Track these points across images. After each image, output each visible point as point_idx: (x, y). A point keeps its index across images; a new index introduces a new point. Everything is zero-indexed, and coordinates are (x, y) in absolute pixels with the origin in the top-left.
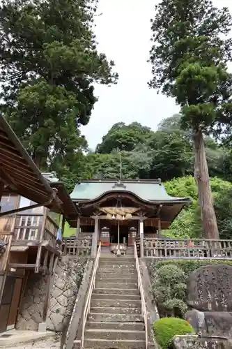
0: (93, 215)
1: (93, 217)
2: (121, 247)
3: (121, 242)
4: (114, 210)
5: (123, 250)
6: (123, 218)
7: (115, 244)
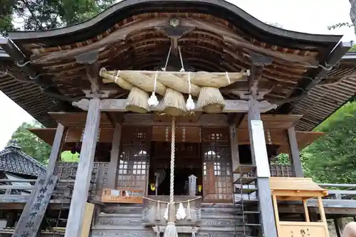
0: (83, 96)
1: (81, 104)
2: (182, 213)
3: (181, 190)
4: (154, 78)
5: (188, 222)
6: (190, 105)
7: (159, 199)
